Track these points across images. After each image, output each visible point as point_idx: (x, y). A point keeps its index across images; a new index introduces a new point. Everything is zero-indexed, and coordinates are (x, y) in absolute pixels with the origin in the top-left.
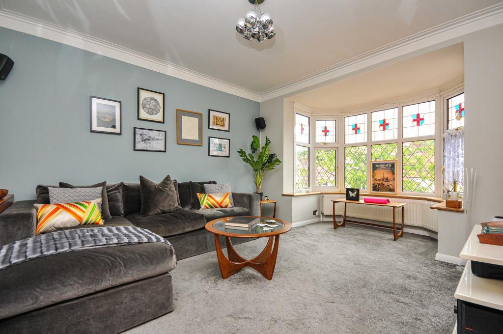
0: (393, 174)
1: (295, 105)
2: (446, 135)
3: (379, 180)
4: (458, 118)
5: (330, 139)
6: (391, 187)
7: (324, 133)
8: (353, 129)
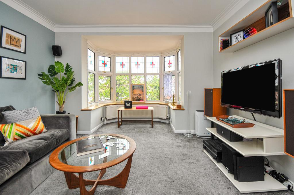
0: (143, 91)
1: (88, 42)
2: (164, 74)
3: (136, 95)
4: (170, 67)
5: (107, 69)
6: (142, 99)
7: (103, 65)
8: (121, 65)
